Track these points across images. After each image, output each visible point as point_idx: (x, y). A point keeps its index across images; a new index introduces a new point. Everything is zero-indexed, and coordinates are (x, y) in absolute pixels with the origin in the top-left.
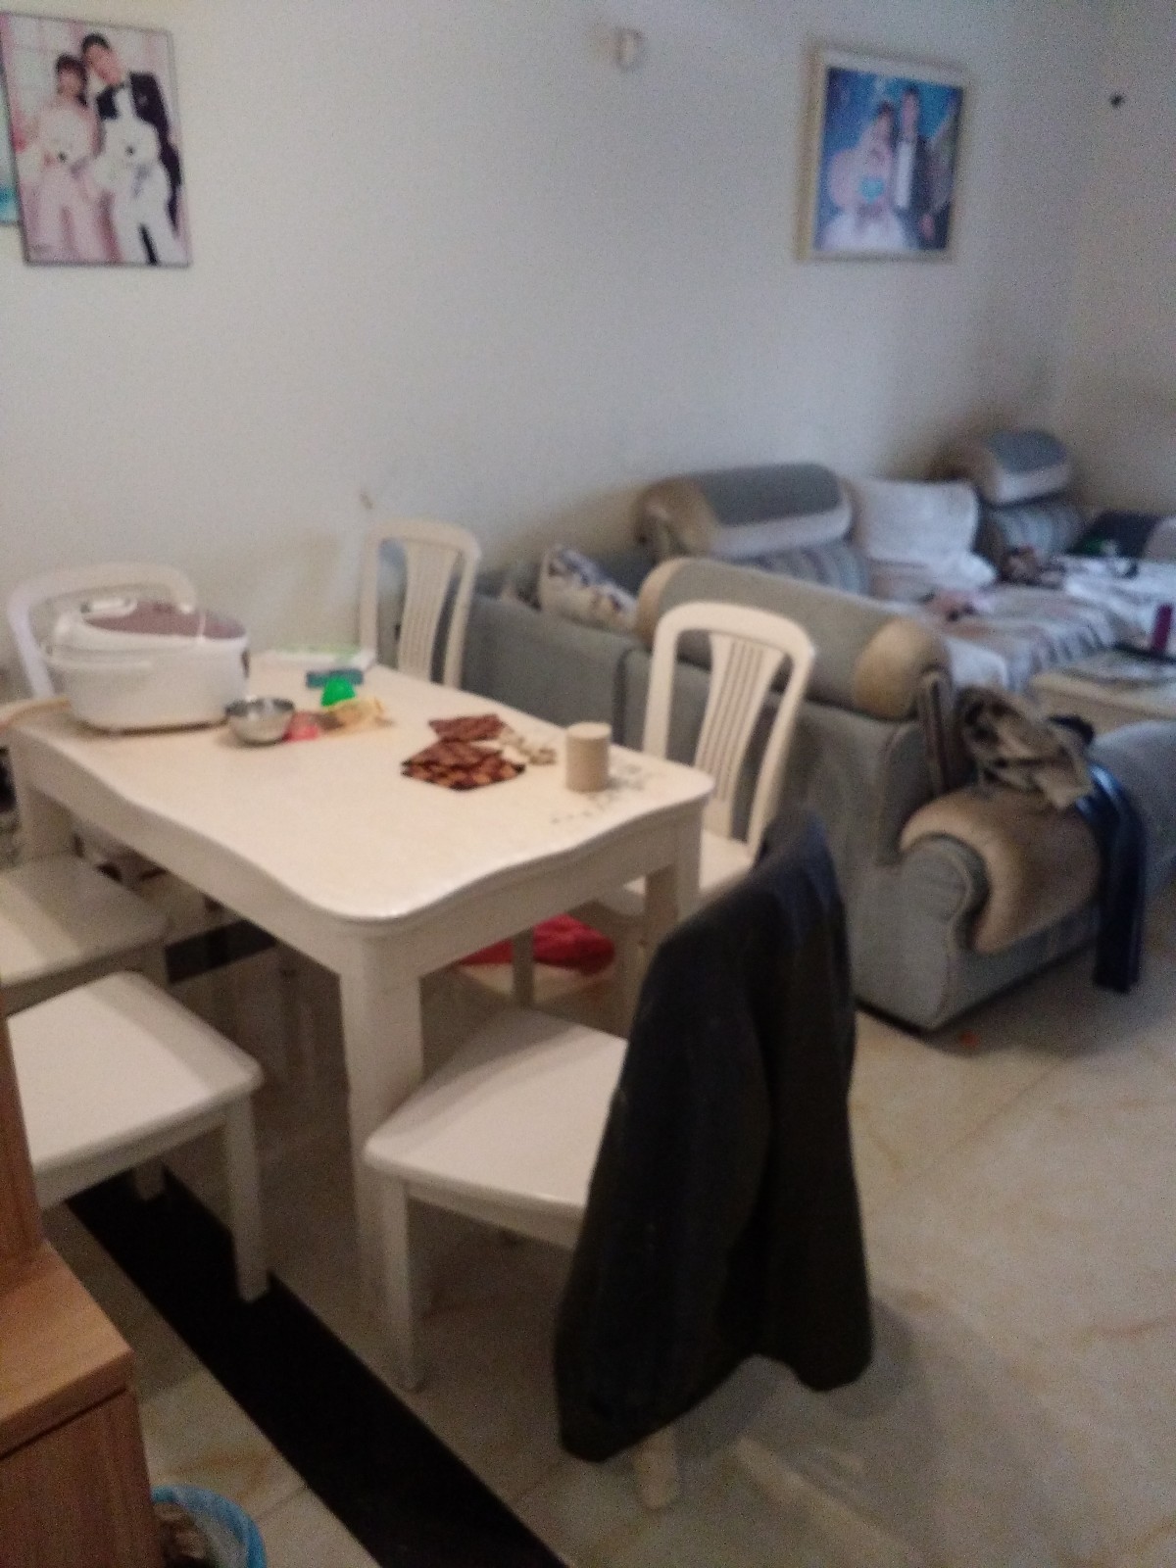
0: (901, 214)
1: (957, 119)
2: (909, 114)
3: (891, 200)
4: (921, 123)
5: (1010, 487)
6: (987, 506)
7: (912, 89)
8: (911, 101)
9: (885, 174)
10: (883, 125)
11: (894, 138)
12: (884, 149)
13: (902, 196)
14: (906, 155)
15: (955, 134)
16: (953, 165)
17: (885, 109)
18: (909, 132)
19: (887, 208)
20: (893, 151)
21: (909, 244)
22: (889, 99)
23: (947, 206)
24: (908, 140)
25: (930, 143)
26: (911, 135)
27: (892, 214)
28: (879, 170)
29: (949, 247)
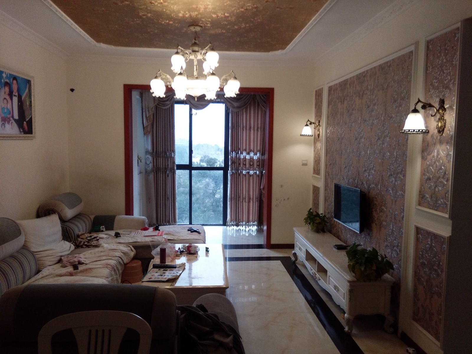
0: (16, 120)
1: (30, 90)
2: (15, 87)
3: (13, 117)
4: (18, 90)
5: (70, 213)
7: (15, 78)
8: (15, 82)
9: (9, 106)
10: (7, 89)
11: (11, 94)
12: (8, 97)
13: (16, 116)
14: (15, 99)
15: (30, 95)
16: (31, 106)
17: (6, 84)
18: (15, 93)
19: (11, 119)
20: (11, 99)
21: (21, 132)
22: (8, 81)
23: (31, 119)
24: (16, 96)
25: (23, 98)
26: (17, 94)
27: (13, 121)
28: (7, 105)
29: (33, 133)
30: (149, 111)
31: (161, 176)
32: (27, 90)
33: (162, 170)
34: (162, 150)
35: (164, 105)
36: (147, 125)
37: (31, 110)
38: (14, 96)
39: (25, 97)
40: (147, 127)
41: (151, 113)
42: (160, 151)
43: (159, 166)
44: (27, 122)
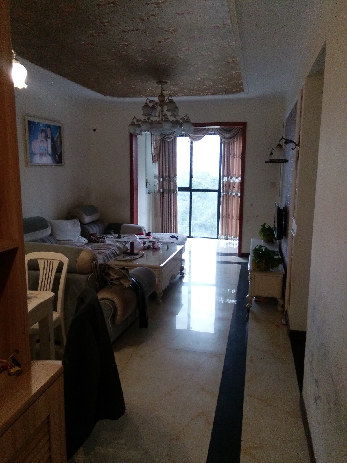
0: (50, 155)
1: (60, 133)
2: (49, 132)
3: (48, 152)
4: (52, 134)
5: (87, 219)
6: (82, 224)
7: (49, 126)
8: (49, 129)
9: (45, 145)
10: (43, 134)
11: (46, 137)
12: (44, 140)
13: (50, 151)
14: (49, 140)
15: (60, 137)
16: (61, 144)
17: (43, 131)
18: (49, 136)
19: (47, 154)
20: (47, 140)
21: (53, 162)
22: (44, 128)
23: (61, 153)
24: (50, 138)
25: (55, 139)
26: (50, 137)
27: (48, 155)
28: (44, 145)
29: (63, 163)
30: (156, 143)
31: (166, 196)
32: (58, 134)
33: (166, 191)
34: (166, 175)
35: (168, 138)
36: (155, 154)
37: (61, 146)
38: (49, 138)
39: (57, 139)
40: (155, 156)
41: (158, 145)
42: (165, 175)
43: (164, 188)
44: (59, 156)
